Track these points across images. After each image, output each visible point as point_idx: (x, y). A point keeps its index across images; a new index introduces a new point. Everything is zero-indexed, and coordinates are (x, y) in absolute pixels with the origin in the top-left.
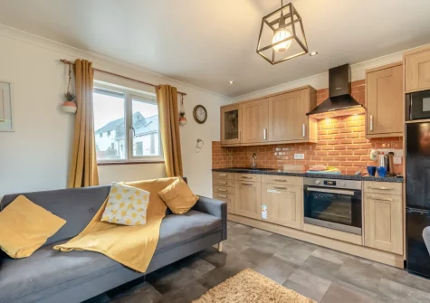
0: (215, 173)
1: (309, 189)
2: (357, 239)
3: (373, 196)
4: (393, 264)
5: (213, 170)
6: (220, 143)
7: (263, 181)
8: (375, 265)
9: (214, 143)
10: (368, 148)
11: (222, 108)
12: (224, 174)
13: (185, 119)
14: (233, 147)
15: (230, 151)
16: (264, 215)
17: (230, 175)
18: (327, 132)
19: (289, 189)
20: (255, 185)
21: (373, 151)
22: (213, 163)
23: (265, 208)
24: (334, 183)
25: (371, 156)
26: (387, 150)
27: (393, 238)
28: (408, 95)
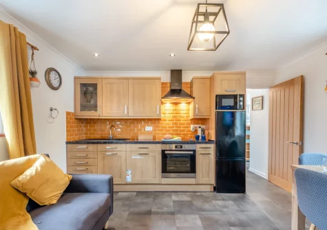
0: (69, 145)
1: (166, 152)
2: (192, 181)
3: (202, 152)
4: (209, 190)
5: (67, 143)
6: (74, 114)
7: (128, 150)
8: (203, 193)
9: (68, 114)
10: (189, 124)
11: (75, 78)
12: (84, 146)
13: (37, 80)
14: (86, 119)
15: (82, 123)
16: (129, 179)
17: (91, 147)
18: (168, 112)
19: (151, 154)
20: (119, 154)
21: (192, 126)
22: (67, 135)
23: (130, 172)
24: (181, 147)
25: (191, 129)
26: (198, 126)
27: (210, 175)
28: (217, 96)
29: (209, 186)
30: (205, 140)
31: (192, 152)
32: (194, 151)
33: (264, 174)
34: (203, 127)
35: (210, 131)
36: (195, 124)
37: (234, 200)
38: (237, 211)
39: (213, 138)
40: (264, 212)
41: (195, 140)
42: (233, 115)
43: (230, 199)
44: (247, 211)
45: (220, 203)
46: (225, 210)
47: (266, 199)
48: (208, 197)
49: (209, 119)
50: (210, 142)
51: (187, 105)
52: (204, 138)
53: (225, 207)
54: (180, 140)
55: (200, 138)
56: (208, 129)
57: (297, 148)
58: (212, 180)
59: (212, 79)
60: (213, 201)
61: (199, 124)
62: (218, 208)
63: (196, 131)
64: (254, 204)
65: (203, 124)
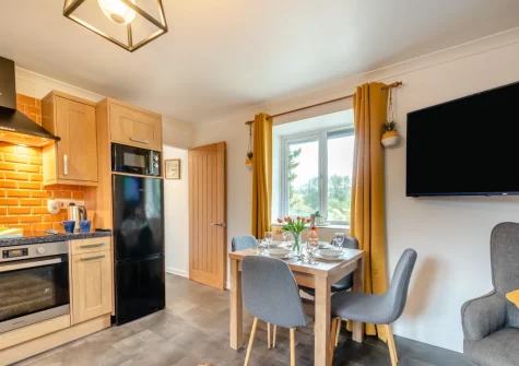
2: (64, 321)
3: (84, 257)
8: (90, 339)
10: (42, 197)
24: (25, 252)
25: (50, 208)
26: (66, 201)
27: (104, 298)
28: (113, 145)
29: (101, 321)
30: (88, 230)
31: (58, 260)
32: (65, 257)
33: (184, 272)
34: (81, 203)
35: (98, 212)
36: (58, 196)
37: (151, 326)
38: (160, 342)
39: (108, 224)
40: (196, 326)
41: (64, 232)
42: (141, 183)
43: (144, 327)
44: (173, 336)
45: (128, 342)
46: (141, 350)
47: (194, 306)
48: (102, 342)
49: (95, 187)
50: (100, 232)
51: (34, 152)
52: (86, 226)
53: (139, 344)
54: (20, 235)
55: (77, 227)
56: (95, 209)
57: (221, 230)
58: (108, 305)
59: (100, 109)
60: (116, 346)
61: (68, 197)
62: (126, 353)
63: (63, 211)
64: (180, 320)
65: (80, 197)
